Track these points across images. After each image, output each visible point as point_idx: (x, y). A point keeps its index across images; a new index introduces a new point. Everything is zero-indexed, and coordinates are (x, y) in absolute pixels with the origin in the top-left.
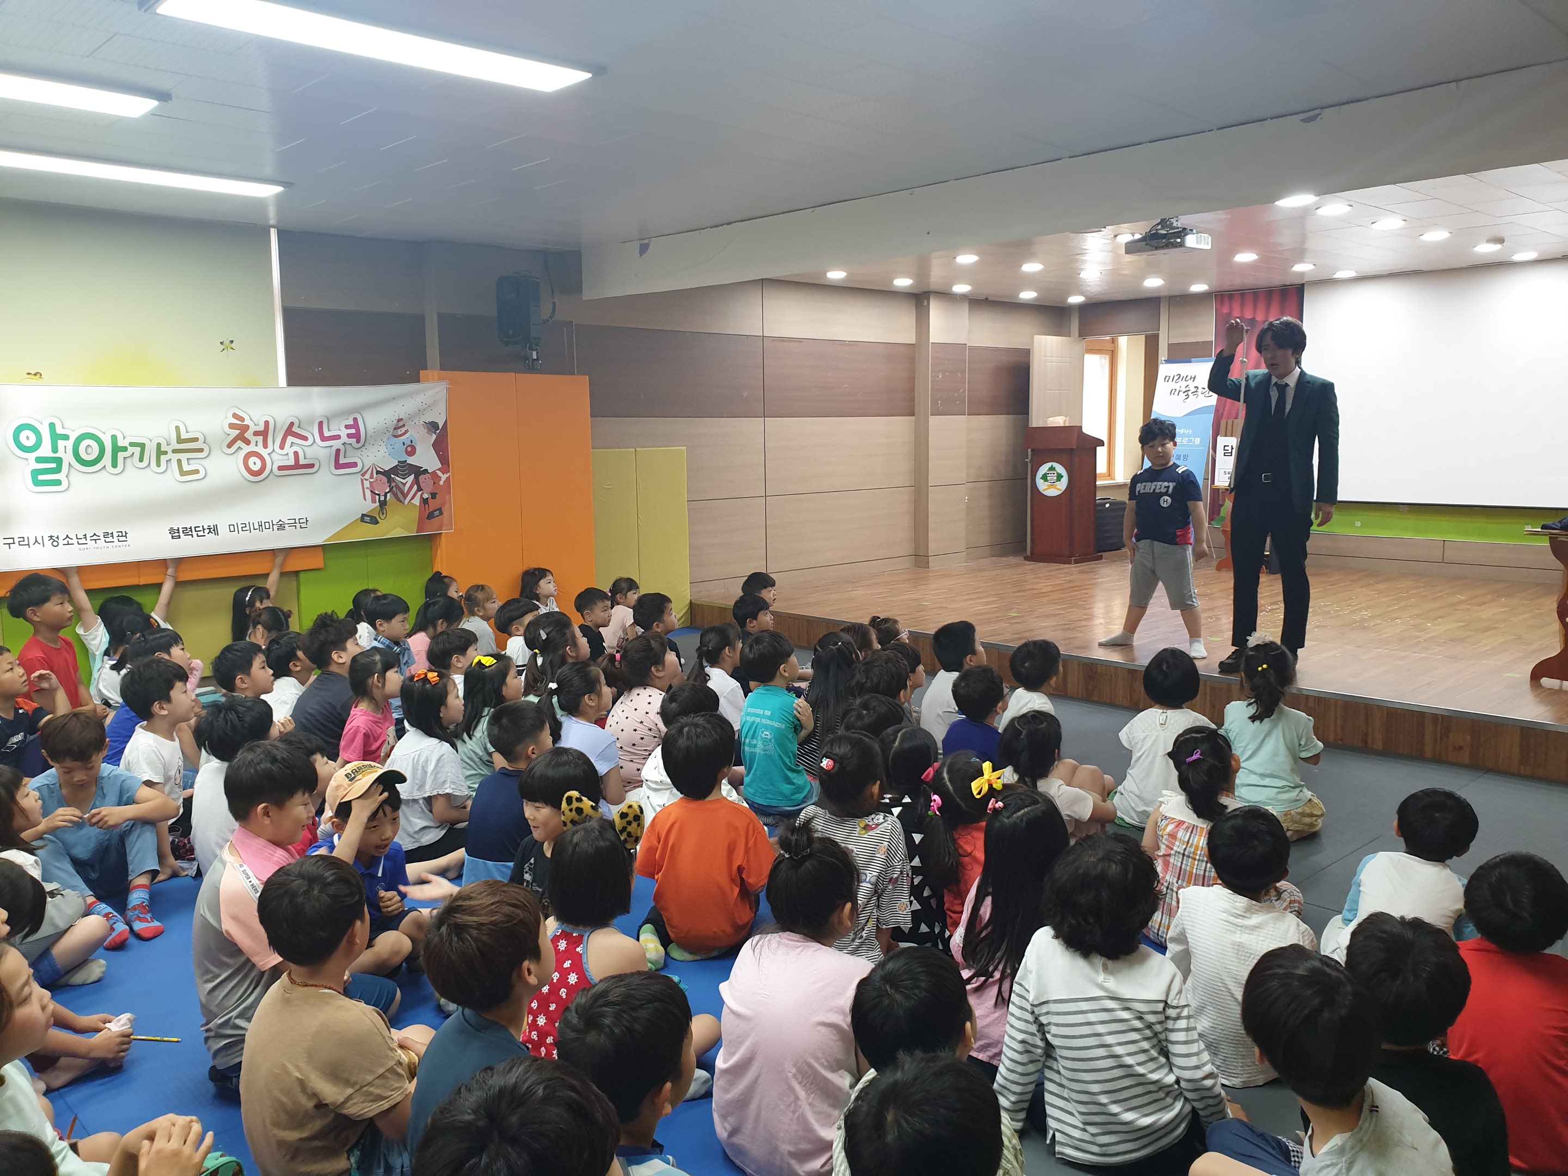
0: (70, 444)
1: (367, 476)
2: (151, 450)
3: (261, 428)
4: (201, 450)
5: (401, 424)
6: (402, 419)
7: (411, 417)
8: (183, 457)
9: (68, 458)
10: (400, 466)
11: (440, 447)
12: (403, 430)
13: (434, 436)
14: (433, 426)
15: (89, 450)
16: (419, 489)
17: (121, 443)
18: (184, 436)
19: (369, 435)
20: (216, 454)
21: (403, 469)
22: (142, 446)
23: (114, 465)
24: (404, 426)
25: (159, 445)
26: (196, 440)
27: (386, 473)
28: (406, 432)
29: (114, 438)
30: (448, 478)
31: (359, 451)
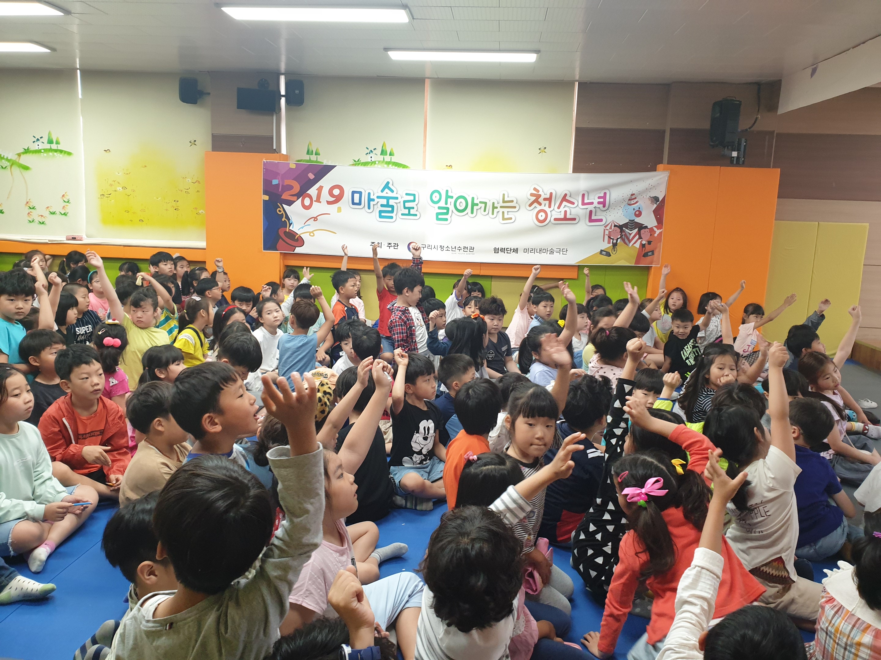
0: (453, 201)
1: (608, 228)
2: (489, 206)
3: (548, 196)
4: (515, 207)
5: (633, 197)
6: (634, 194)
7: (640, 193)
8: (506, 210)
9: (452, 208)
10: (630, 223)
11: (659, 213)
12: (635, 201)
13: (655, 206)
14: (656, 199)
15: (461, 204)
16: (640, 238)
17: (476, 202)
18: (506, 199)
19: (611, 203)
20: (523, 209)
21: (632, 224)
22: (485, 203)
23: (472, 213)
24: (635, 198)
25: (493, 203)
26: (512, 201)
27: (621, 227)
28: (636, 203)
29: (473, 198)
30: (661, 233)
31: (605, 213)
